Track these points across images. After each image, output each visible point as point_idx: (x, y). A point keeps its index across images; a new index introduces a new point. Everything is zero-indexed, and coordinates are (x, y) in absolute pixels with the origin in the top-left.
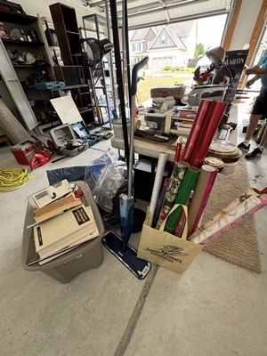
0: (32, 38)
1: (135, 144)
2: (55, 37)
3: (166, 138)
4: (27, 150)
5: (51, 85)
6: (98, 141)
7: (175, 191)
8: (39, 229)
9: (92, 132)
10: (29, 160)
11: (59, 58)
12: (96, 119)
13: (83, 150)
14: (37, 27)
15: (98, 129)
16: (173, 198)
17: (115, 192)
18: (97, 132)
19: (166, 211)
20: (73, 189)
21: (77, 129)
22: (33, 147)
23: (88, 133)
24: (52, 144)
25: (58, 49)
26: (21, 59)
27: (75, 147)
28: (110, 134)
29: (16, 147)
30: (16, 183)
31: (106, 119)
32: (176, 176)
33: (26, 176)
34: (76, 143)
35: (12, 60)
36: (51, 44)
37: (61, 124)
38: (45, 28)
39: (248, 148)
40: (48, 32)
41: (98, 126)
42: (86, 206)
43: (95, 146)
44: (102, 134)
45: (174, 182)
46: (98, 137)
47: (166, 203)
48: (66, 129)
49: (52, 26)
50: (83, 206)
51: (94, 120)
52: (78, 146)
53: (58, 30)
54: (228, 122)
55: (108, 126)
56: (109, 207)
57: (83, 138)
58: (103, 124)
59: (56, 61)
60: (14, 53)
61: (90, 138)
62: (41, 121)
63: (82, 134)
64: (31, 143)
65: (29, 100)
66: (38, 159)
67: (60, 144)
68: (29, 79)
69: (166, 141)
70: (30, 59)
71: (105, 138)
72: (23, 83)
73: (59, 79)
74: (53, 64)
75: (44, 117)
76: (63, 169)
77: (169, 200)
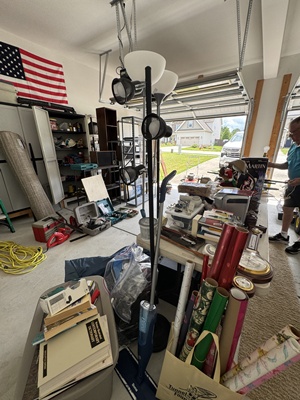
0: (77, 128)
1: (161, 247)
2: (96, 128)
3: (193, 243)
4: (48, 227)
5: (85, 167)
6: (121, 219)
7: (203, 312)
8: (45, 348)
9: (116, 208)
10: (47, 238)
11: (96, 142)
12: (122, 193)
13: (105, 228)
14: (83, 121)
15: (123, 205)
16: (202, 320)
17: (135, 297)
18: (121, 209)
19: (194, 336)
20: (90, 287)
21: (101, 206)
22: (55, 224)
23: (112, 210)
24: (74, 220)
25: (96, 137)
26: (63, 144)
27: (97, 226)
28: (134, 211)
29: (39, 223)
30: (27, 265)
31: (132, 195)
32: (204, 294)
33: (40, 257)
34: (99, 221)
35: (56, 144)
36: (91, 132)
37: (88, 201)
38: (89, 121)
39: (287, 240)
40: (91, 125)
41: (124, 201)
42: (102, 315)
43: (119, 225)
44: (126, 212)
45: (202, 302)
46: (122, 214)
47: (193, 324)
48: (92, 207)
49: (95, 120)
50: (98, 317)
51: (119, 194)
52: (101, 225)
53: (99, 123)
54: (257, 225)
55: (132, 202)
56: (127, 316)
57: (106, 216)
58: (129, 200)
59: (93, 145)
60: (58, 139)
61: (114, 216)
62: (67, 194)
63: (106, 211)
64: (54, 219)
65: (62, 176)
66: (57, 237)
67: (82, 221)
68: (66, 159)
69: (193, 246)
70: (72, 143)
71: (129, 216)
72: (60, 162)
73: (93, 162)
74: (89, 146)
75: (71, 191)
76: (82, 259)
77: (196, 321)
